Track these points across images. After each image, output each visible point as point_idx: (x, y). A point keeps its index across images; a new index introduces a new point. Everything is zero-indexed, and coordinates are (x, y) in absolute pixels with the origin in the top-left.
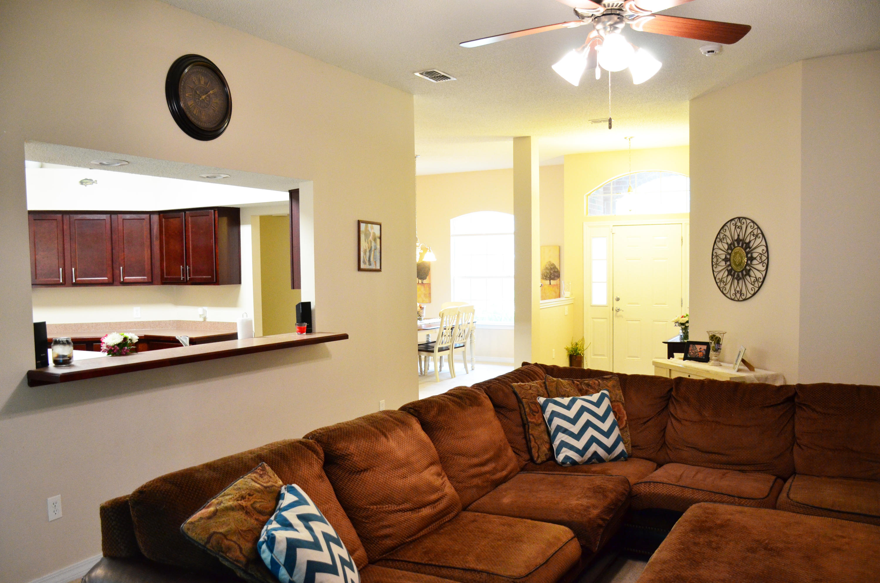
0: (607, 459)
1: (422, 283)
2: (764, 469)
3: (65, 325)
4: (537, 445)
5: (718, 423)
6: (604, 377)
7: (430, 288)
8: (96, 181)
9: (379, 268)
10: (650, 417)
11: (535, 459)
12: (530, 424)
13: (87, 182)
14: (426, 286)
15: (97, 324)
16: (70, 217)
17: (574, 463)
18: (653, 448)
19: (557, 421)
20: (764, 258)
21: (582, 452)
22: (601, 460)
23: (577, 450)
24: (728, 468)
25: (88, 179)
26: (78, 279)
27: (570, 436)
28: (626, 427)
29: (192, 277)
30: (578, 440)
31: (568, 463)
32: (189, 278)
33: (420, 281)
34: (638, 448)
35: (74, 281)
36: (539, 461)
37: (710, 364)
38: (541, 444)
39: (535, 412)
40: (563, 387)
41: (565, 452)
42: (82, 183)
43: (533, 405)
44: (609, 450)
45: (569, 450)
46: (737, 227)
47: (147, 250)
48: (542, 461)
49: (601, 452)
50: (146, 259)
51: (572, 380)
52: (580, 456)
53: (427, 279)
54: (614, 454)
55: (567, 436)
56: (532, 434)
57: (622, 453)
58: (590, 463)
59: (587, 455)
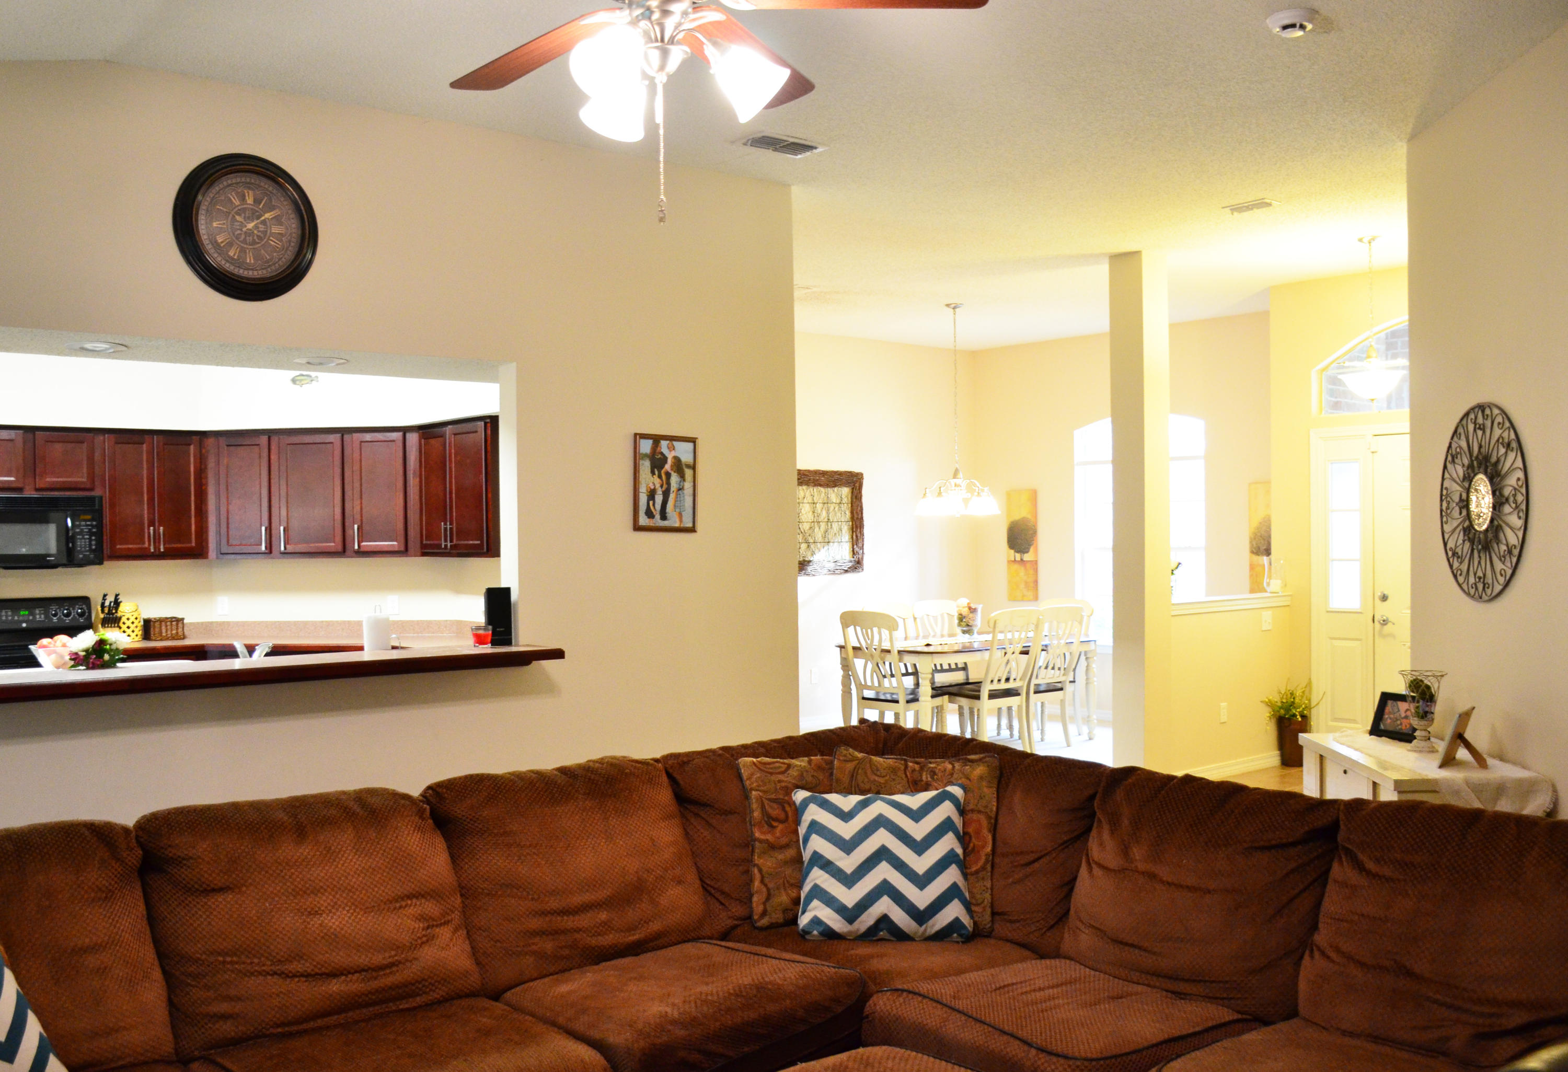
0: (916, 933)
1: (1022, 560)
2: (1225, 995)
3: (280, 623)
4: (764, 890)
5: (1152, 876)
6: (969, 757)
7: (1036, 570)
9: (690, 525)
10: (1042, 853)
11: (756, 917)
12: (757, 844)
13: (303, 380)
14: (1028, 565)
16: (279, 439)
17: (830, 935)
18: (1038, 921)
19: (817, 844)
20: (1520, 498)
21: (851, 914)
22: (900, 935)
23: (841, 909)
24: (1152, 983)
27: (833, 876)
28: (983, 868)
29: (455, 542)
30: (849, 888)
31: (815, 932)
32: (451, 546)
33: (1018, 556)
34: (1006, 917)
36: (765, 922)
37: (1409, 748)
38: (778, 889)
39: (776, 820)
40: (869, 772)
41: (818, 911)
43: (775, 806)
44: (921, 916)
45: (824, 906)
46: (1478, 426)
47: (399, 495)
48: (772, 924)
49: (899, 917)
51: (905, 760)
52: (843, 920)
53: (1030, 553)
54: (933, 925)
55: (826, 876)
56: (757, 865)
57: (955, 925)
58: (874, 938)
59: (864, 922)
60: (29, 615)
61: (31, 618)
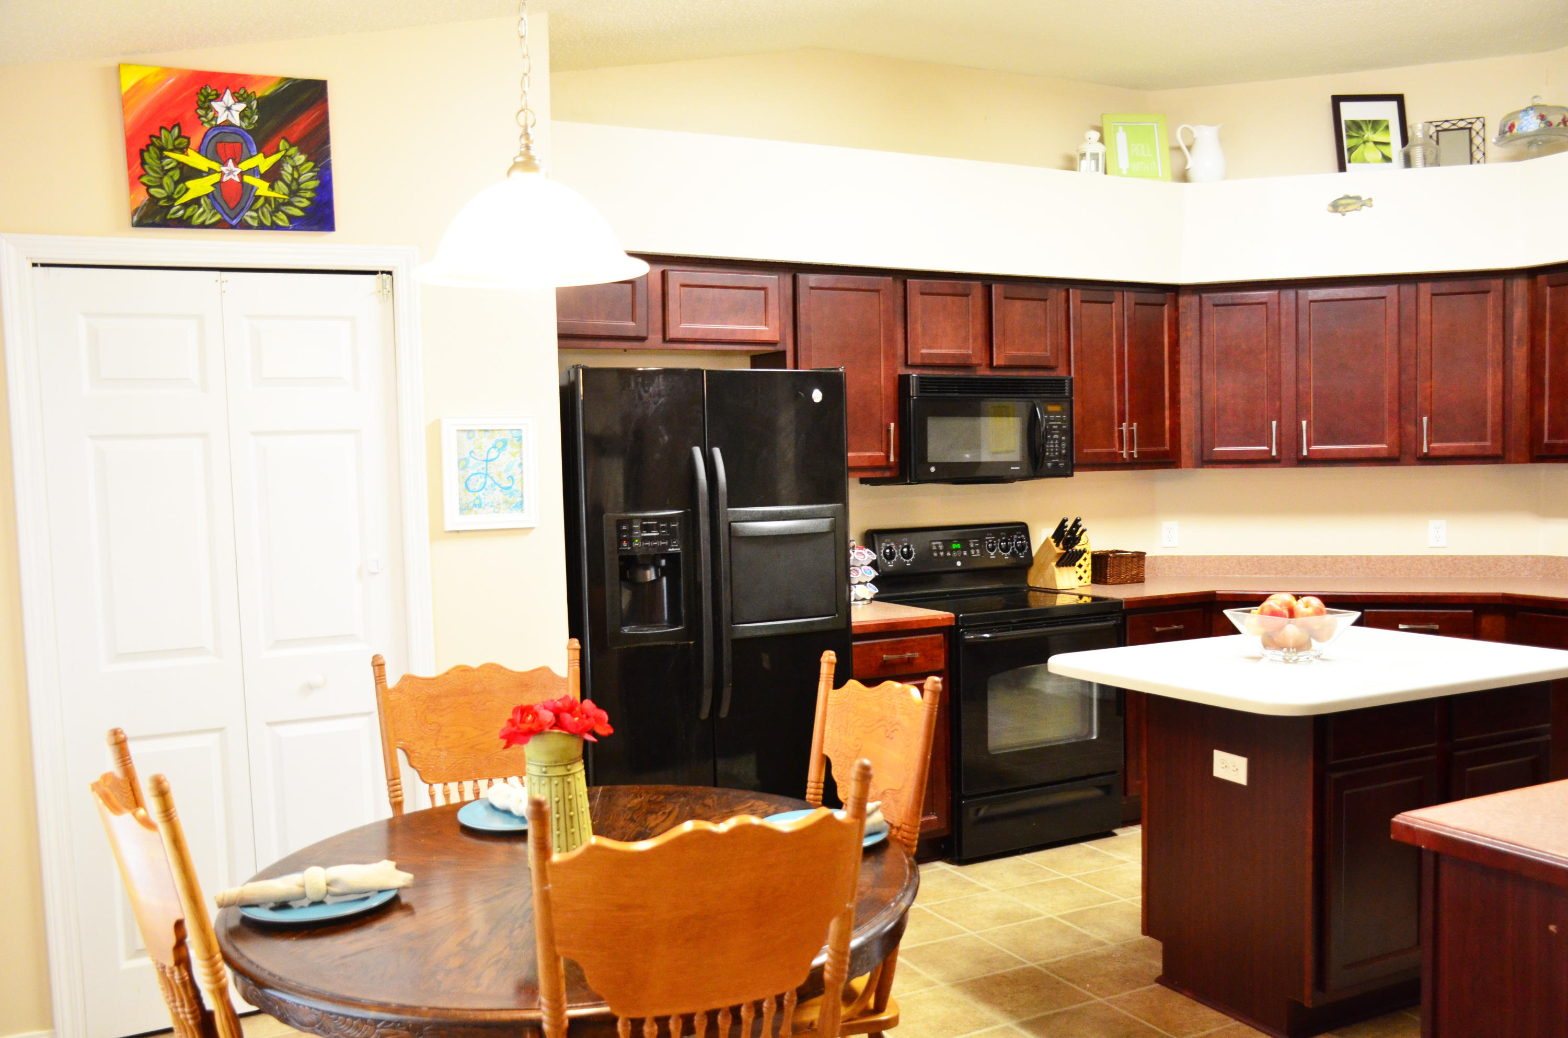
3: (1259, 558)
8: (1370, 199)
13: (1349, 204)
15: (1335, 560)
16: (1297, 294)
25: (1351, 196)
26: (1313, 448)
35: (1305, 453)
42: (1335, 207)
47: (1495, 376)
50: (1490, 394)
60: (962, 549)
61: (965, 553)
